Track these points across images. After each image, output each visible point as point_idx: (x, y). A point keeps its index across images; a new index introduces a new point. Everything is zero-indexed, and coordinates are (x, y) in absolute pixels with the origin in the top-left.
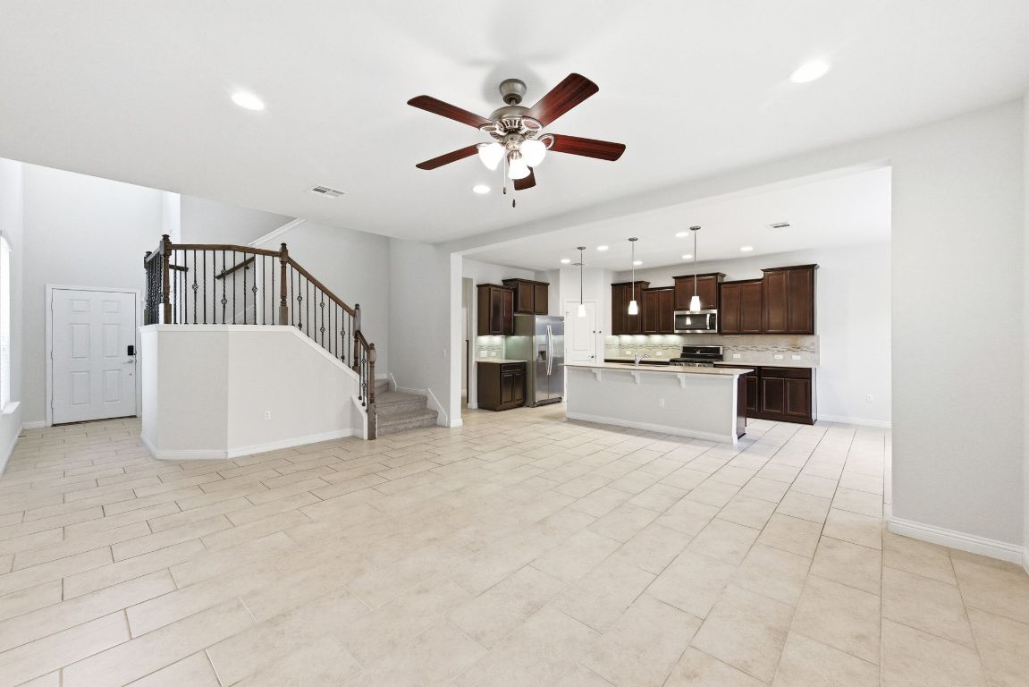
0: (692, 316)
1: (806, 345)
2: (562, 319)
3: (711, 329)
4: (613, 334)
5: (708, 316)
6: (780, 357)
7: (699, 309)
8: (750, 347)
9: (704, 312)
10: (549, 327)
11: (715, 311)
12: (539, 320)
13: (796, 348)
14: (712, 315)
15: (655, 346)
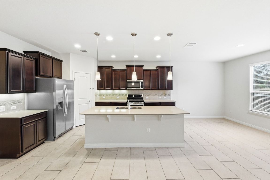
0: (134, 82)
1: (168, 93)
2: (72, 81)
3: (141, 88)
4: (98, 89)
5: (140, 82)
6: (160, 97)
7: (136, 79)
8: (151, 94)
9: (138, 81)
10: (65, 87)
11: (142, 81)
12: (57, 81)
13: (165, 95)
14: (141, 82)
15: (116, 95)
